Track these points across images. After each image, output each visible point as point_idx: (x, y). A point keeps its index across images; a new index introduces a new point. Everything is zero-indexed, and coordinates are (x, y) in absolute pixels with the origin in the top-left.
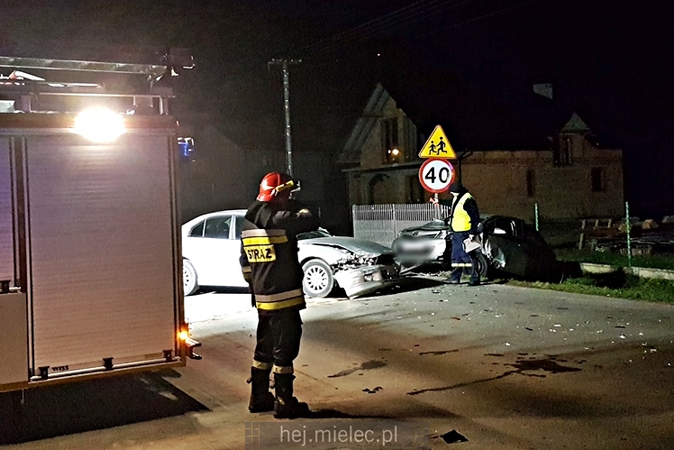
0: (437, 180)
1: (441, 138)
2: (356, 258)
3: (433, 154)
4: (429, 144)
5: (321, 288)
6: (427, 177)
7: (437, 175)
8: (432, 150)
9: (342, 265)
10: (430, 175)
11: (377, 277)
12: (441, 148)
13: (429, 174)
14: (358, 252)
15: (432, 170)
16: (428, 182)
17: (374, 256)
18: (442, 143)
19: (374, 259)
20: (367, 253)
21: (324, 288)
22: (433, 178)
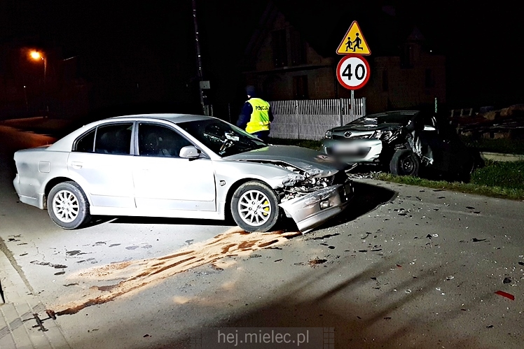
0: (353, 77)
1: (357, 34)
2: (306, 178)
3: (350, 51)
4: (346, 40)
5: (260, 219)
6: (344, 75)
7: (353, 72)
8: (349, 46)
9: (289, 188)
10: (347, 72)
11: (335, 202)
12: (357, 45)
13: (346, 70)
14: (310, 171)
15: (349, 66)
16: (345, 79)
17: (330, 174)
18: (358, 40)
19: (329, 178)
20: (321, 171)
21: (265, 220)
22: (350, 75)
